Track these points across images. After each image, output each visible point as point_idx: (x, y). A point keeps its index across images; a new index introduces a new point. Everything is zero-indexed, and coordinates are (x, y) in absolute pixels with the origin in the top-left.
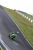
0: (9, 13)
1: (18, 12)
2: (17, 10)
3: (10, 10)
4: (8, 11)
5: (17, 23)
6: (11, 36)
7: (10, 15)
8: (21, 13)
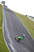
0: (20, 18)
1: (29, 18)
2: (28, 16)
3: (21, 16)
4: (19, 17)
5: (29, 29)
6: (17, 39)
7: (22, 21)
8: (32, 19)
